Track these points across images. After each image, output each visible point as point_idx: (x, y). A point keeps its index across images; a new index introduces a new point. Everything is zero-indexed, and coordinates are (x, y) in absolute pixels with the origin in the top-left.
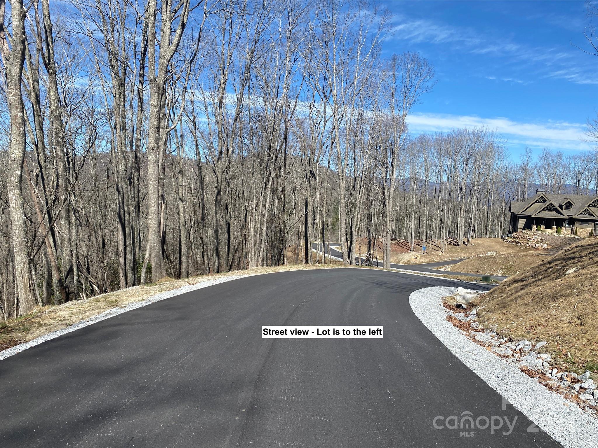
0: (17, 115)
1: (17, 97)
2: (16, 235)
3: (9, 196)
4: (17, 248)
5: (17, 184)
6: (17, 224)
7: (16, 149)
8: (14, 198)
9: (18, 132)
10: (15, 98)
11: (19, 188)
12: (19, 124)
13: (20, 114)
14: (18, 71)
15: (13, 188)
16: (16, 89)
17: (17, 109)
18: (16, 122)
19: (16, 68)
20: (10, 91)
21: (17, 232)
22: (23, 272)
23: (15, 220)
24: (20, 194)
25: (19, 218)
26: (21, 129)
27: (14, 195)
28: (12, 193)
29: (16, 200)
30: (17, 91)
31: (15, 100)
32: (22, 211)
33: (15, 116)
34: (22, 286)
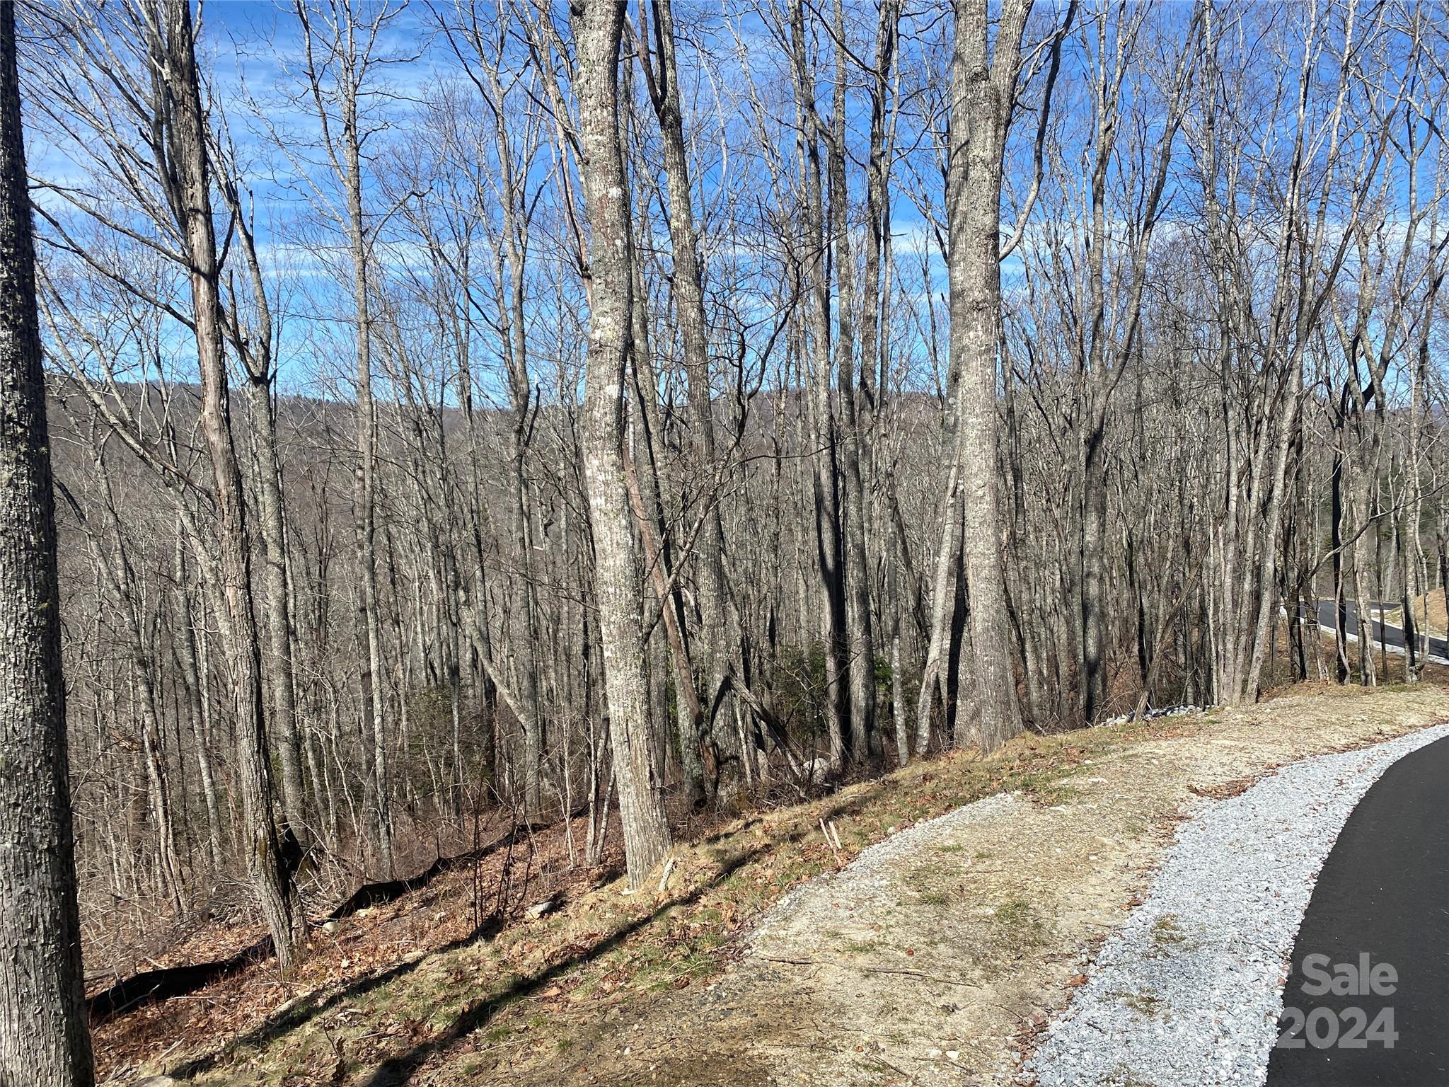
0: (606, 195)
1: (606, 132)
2: (609, 601)
3: (588, 473)
4: (611, 646)
5: (609, 429)
6: (612, 563)
7: (604, 314)
8: (601, 477)
9: (610, 254)
10: (600, 138)
11: (615, 443)
12: (613, 225)
13: (615, 192)
14: (607, 44)
15: (599, 444)
16: (603, 106)
17: (607, 173)
18: (603, 221)
19: (601, 33)
20: (586, 114)
21: (611, 590)
22: (631, 730)
23: (604, 550)
24: (619, 462)
25: (618, 544)
26: (618, 242)
27: (601, 468)
28: (596, 462)
29: (606, 483)
30: (605, 114)
31: (599, 144)
32: (624, 522)
33: (600, 199)
34: (629, 776)
